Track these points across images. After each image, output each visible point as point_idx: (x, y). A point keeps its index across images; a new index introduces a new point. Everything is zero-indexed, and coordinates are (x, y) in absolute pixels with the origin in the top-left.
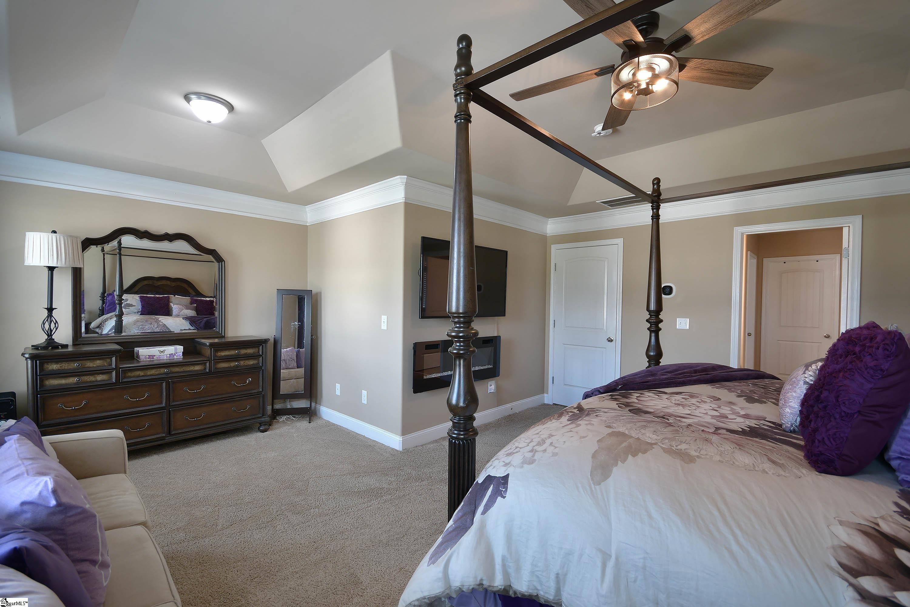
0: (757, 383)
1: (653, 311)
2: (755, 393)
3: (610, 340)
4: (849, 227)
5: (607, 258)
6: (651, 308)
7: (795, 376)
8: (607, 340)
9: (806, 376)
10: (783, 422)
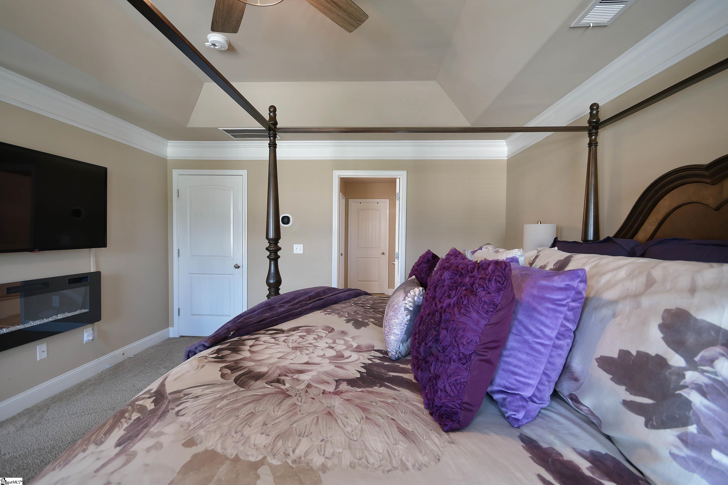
0: (357, 301)
1: (271, 239)
2: (358, 314)
3: (237, 267)
4: (400, 178)
5: (232, 188)
6: (270, 237)
7: (397, 302)
8: (234, 266)
9: (406, 302)
10: (389, 350)
